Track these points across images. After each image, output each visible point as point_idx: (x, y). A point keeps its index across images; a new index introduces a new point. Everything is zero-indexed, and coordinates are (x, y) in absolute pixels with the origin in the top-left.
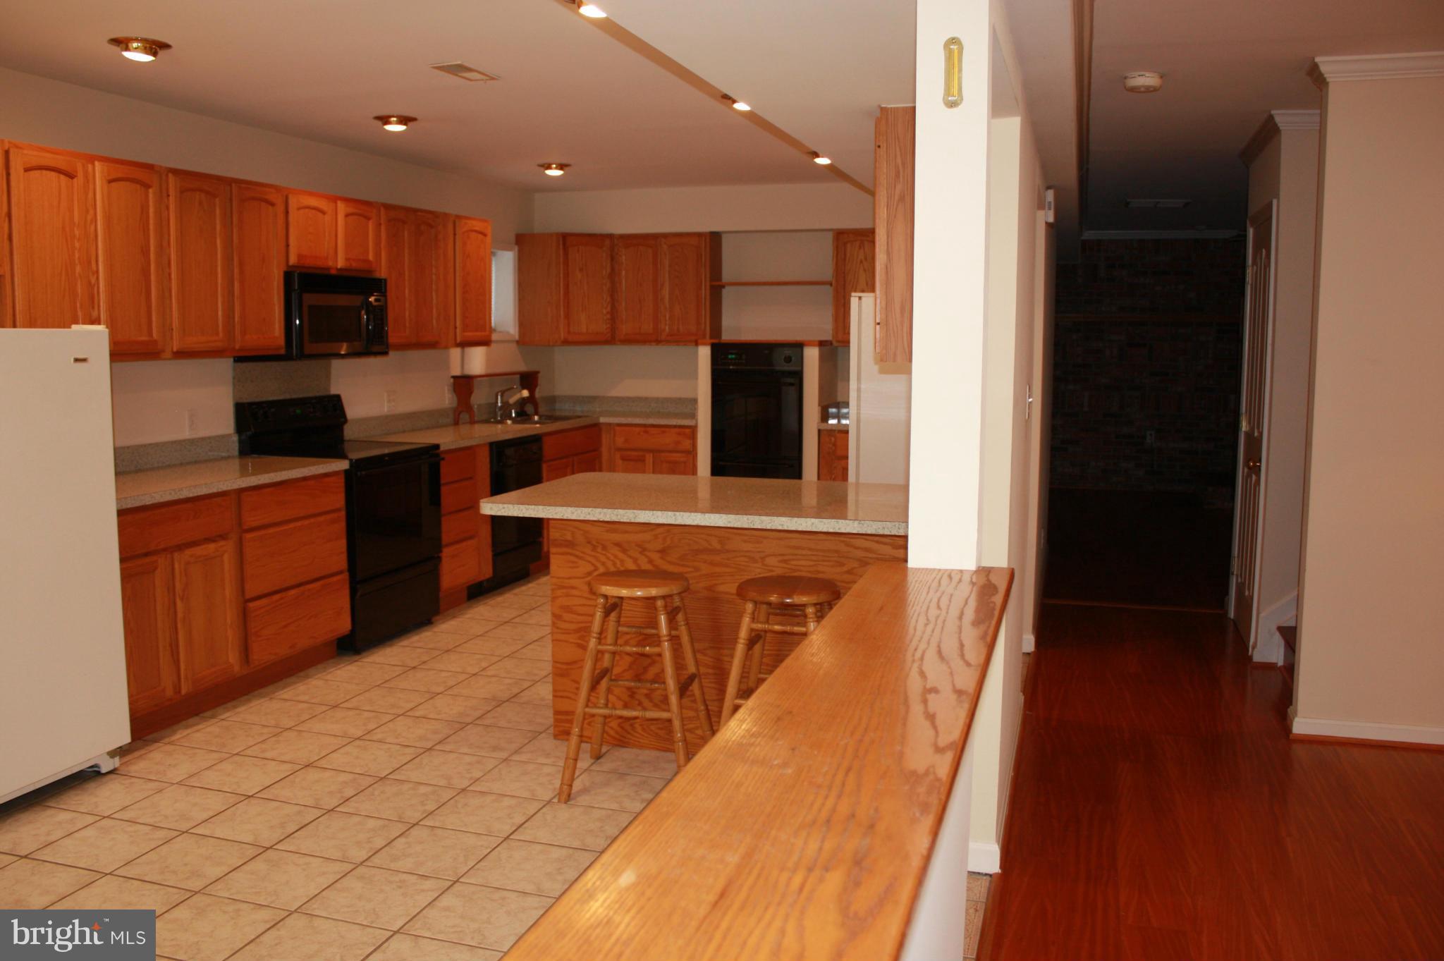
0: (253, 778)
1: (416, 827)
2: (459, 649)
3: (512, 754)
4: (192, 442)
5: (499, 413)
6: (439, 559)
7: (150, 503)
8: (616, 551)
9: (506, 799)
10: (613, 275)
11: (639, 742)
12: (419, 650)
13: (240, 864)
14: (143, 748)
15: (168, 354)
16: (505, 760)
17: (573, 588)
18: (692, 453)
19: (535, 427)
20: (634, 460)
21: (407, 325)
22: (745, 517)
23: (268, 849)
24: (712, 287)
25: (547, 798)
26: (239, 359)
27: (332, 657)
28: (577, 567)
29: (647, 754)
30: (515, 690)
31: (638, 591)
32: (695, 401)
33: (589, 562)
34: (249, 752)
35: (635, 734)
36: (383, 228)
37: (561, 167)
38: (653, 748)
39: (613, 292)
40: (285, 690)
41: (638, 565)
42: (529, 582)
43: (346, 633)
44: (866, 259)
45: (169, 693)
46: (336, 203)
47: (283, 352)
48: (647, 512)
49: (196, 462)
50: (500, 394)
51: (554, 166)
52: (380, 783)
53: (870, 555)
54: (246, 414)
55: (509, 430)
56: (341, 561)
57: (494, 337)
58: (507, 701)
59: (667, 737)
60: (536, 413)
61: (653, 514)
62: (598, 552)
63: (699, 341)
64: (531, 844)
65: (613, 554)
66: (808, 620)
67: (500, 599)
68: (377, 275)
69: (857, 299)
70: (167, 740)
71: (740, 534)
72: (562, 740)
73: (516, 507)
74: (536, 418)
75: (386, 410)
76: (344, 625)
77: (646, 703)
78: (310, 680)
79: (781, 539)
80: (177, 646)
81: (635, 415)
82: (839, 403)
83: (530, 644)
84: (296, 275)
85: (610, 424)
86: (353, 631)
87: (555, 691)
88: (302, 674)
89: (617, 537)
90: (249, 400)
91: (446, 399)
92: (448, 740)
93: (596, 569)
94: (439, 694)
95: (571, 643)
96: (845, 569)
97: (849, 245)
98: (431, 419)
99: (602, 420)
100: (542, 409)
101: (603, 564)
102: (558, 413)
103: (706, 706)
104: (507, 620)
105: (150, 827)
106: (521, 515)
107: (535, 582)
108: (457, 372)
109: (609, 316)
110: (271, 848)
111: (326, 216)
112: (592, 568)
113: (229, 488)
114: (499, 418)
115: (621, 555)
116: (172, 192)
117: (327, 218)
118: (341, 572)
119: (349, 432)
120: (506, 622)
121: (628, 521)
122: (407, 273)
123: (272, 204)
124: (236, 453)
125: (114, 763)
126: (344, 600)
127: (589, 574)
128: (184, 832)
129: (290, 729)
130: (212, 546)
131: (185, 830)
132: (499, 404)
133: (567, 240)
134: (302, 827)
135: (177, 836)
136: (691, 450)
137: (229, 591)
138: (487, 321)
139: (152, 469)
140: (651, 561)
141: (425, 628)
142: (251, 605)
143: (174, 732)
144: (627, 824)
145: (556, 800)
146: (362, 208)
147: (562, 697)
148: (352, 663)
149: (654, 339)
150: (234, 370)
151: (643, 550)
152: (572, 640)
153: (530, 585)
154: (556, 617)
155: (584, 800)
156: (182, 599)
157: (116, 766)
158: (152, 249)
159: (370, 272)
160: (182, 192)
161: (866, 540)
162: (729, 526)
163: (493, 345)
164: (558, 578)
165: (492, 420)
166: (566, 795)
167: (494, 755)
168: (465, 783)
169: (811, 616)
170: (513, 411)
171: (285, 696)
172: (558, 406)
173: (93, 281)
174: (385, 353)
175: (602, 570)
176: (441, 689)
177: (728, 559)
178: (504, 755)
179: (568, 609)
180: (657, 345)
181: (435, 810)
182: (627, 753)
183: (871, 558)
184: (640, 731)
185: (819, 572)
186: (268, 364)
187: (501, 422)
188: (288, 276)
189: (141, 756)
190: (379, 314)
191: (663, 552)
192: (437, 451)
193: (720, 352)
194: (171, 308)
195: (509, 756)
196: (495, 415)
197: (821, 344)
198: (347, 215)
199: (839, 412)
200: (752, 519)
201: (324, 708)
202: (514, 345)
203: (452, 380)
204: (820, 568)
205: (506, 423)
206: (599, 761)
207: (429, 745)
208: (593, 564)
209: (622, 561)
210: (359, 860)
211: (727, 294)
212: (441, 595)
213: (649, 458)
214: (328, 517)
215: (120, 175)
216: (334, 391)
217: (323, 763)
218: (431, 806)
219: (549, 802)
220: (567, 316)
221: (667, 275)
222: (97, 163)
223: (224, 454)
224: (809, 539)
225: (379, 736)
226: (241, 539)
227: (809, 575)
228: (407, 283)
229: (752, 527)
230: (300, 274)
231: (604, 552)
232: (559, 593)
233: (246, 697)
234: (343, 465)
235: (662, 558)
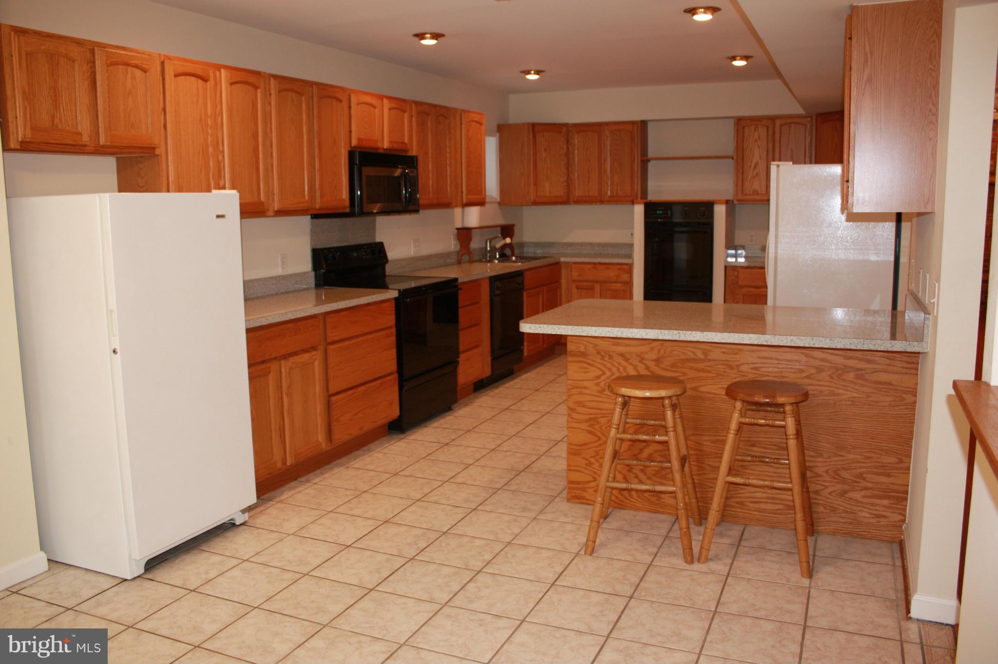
0: (349, 532)
1: (480, 574)
2: (476, 430)
3: (538, 515)
4: (283, 277)
5: (488, 255)
6: (458, 362)
7: (266, 323)
8: (620, 359)
9: (543, 551)
10: (568, 154)
11: (635, 505)
12: (447, 431)
13: (353, 602)
14: (261, 506)
15: (271, 213)
16: (535, 519)
17: (585, 388)
18: (629, 283)
19: (514, 265)
20: (587, 289)
21: (431, 190)
22: (736, 335)
23: (371, 590)
24: (642, 161)
25: (576, 551)
26: (315, 216)
27: (384, 436)
28: (588, 372)
29: (642, 515)
30: (527, 463)
31: (647, 392)
32: (631, 246)
33: (599, 368)
34: (340, 510)
35: (632, 500)
36: (414, 119)
37: (537, 72)
38: (645, 510)
39: (568, 166)
40: (356, 461)
41: (637, 371)
42: (515, 378)
43: (396, 418)
44: (759, 138)
45: (279, 465)
46: (382, 100)
47: (348, 210)
48: (656, 330)
49: (287, 293)
50: (488, 241)
51: (533, 72)
52: (444, 537)
53: (826, 364)
54: (319, 256)
55: (497, 267)
56: (392, 366)
57: (487, 200)
58: (523, 471)
59: (657, 502)
60: (513, 255)
61: (661, 333)
62: (605, 361)
63: (635, 201)
64: (574, 589)
65: (617, 363)
66: (787, 416)
67: (497, 391)
68: (409, 154)
69: (776, 166)
70: (278, 499)
71: (720, 347)
72: (574, 503)
73: (550, 326)
74: (514, 258)
75: (412, 253)
76: (394, 412)
77: (641, 476)
78: (372, 453)
79: (753, 351)
80: (284, 429)
81: (585, 256)
82: (736, 246)
83: (528, 426)
84: (357, 153)
85: (567, 263)
86: (400, 417)
87: (568, 465)
88: (365, 448)
89: (620, 349)
90: (321, 247)
91: (451, 245)
92: (486, 502)
93: (604, 373)
94: (470, 465)
95: (583, 430)
96: (804, 375)
97: (746, 130)
98: (441, 259)
99: (562, 259)
100: (516, 251)
101: (610, 370)
102: (526, 255)
103: (693, 479)
104: (505, 407)
105: (280, 570)
106: (554, 333)
107: (519, 378)
108: (459, 226)
109: (565, 184)
110: (373, 589)
111: (376, 110)
112: (600, 373)
113: (318, 312)
114: (488, 259)
115: (624, 363)
116: (273, 92)
117: (376, 111)
118: (391, 374)
119: (389, 269)
120: (506, 409)
121: (641, 337)
122: (430, 152)
123: (341, 101)
124: (313, 285)
125: (244, 517)
126: (394, 394)
127: (598, 377)
128: (305, 575)
129: (366, 491)
130: (306, 356)
131: (306, 573)
132: (488, 249)
133: (535, 128)
134: (393, 573)
135: (300, 578)
136: (629, 281)
137: (318, 388)
138: (483, 187)
139: (258, 298)
140: (647, 368)
141: (447, 414)
142: (334, 398)
143: (282, 493)
144: (643, 573)
145: (582, 552)
146: (400, 104)
147: (574, 470)
148: (400, 440)
149: (599, 200)
150: (312, 225)
151: (642, 360)
152: (583, 428)
153: (516, 381)
154: (571, 410)
155: (603, 552)
156: (287, 395)
157: (246, 520)
158: (260, 134)
159: (406, 151)
160: (280, 91)
161: (823, 352)
162: (723, 341)
163: (487, 205)
164: (573, 380)
165: (484, 260)
166: (590, 548)
167: (524, 514)
168: (508, 538)
169: (789, 413)
170: (497, 253)
171: (357, 466)
172: (526, 250)
173: (220, 158)
174: (417, 211)
175: (617, 374)
176: (471, 461)
177: (710, 367)
178: (533, 515)
179: (580, 404)
180: (601, 204)
181: (491, 560)
182: (627, 514)
183: (826, 366)
184: (636, 498)
185: (784, 377)
186: (334, 220)
187: (490, 261)
188: (351, 154)
189: (262, 511)
190: (413, 182)
191: (657, 361)
192: (456, 284)
193: (651, 209)
194: (273, 178)
195: (537, 516)
196: (486, 257)
197: (727, 202)
198: (390, 109)
199: (736, 253)
200: (742, 336)
201: (388, 476)
202: (497, 205)
203: (456, 231)
204: (784, 374)
205: (494, 262)
206: (607, 520)
207: (474, 506)
208: (601, 370)
209: (625, 368)
210: (444, 601)
211: (651, 165)
212: (458, 389)
213: (597, 287)
214: (384, 332)
215: (239, 79)
216: (378, 240)
217: (396, 520)
218: (488, 557)
219: (578, 554)
220: (535, 184)
221: (609, 154)
222: (222, 70)
223: (305, 286)
224: (775, 352)
225: (434, 498)
226: (326, 350)
227: (775, 379)
228: (430, 160)
229: (742, 342)
230: (360, 153)
231: (610, 361)
232: (574, 391)
233: (328, 466)
234: (393, 294)
235: (657, 365)
